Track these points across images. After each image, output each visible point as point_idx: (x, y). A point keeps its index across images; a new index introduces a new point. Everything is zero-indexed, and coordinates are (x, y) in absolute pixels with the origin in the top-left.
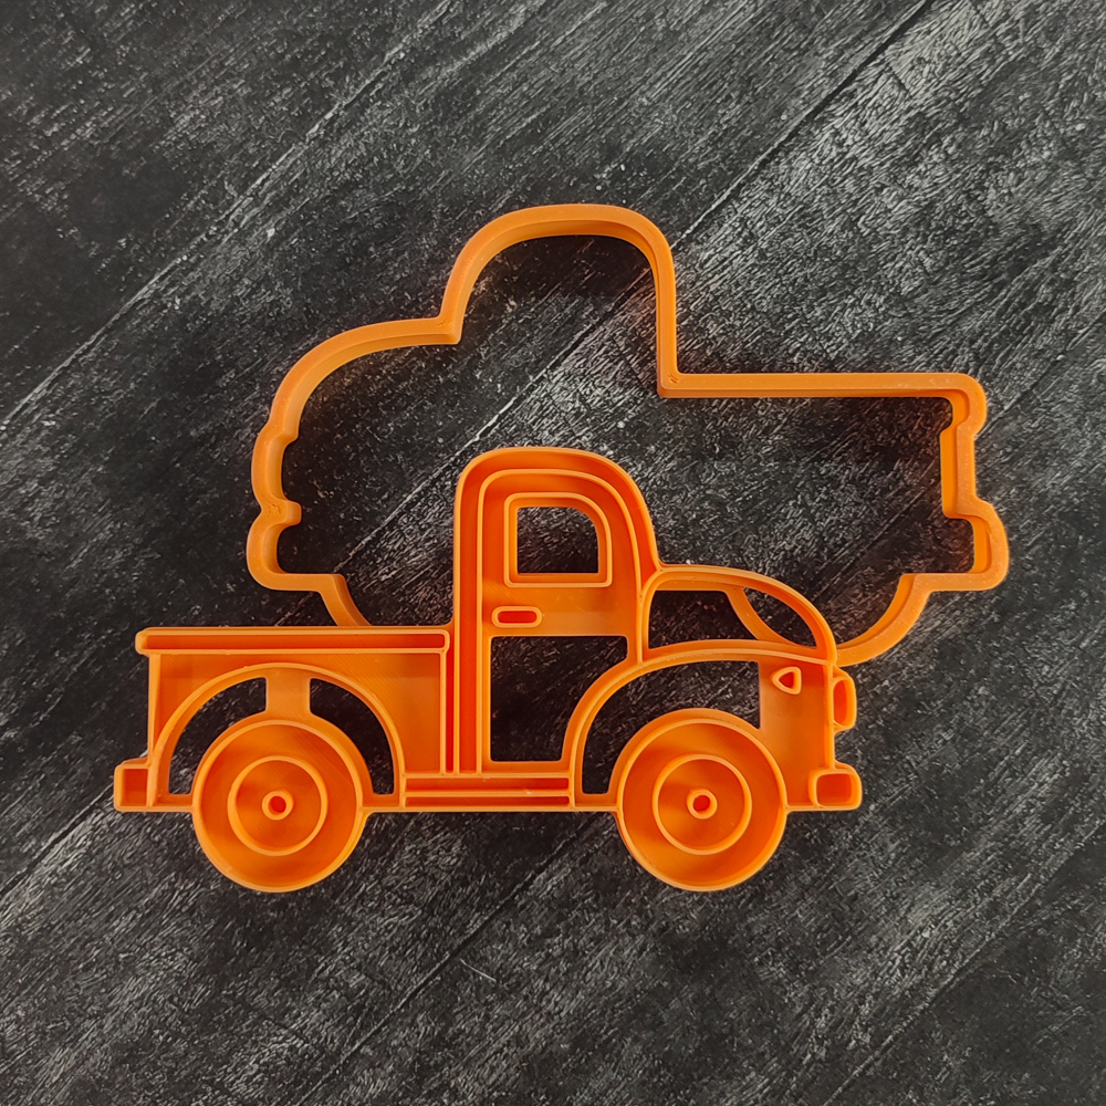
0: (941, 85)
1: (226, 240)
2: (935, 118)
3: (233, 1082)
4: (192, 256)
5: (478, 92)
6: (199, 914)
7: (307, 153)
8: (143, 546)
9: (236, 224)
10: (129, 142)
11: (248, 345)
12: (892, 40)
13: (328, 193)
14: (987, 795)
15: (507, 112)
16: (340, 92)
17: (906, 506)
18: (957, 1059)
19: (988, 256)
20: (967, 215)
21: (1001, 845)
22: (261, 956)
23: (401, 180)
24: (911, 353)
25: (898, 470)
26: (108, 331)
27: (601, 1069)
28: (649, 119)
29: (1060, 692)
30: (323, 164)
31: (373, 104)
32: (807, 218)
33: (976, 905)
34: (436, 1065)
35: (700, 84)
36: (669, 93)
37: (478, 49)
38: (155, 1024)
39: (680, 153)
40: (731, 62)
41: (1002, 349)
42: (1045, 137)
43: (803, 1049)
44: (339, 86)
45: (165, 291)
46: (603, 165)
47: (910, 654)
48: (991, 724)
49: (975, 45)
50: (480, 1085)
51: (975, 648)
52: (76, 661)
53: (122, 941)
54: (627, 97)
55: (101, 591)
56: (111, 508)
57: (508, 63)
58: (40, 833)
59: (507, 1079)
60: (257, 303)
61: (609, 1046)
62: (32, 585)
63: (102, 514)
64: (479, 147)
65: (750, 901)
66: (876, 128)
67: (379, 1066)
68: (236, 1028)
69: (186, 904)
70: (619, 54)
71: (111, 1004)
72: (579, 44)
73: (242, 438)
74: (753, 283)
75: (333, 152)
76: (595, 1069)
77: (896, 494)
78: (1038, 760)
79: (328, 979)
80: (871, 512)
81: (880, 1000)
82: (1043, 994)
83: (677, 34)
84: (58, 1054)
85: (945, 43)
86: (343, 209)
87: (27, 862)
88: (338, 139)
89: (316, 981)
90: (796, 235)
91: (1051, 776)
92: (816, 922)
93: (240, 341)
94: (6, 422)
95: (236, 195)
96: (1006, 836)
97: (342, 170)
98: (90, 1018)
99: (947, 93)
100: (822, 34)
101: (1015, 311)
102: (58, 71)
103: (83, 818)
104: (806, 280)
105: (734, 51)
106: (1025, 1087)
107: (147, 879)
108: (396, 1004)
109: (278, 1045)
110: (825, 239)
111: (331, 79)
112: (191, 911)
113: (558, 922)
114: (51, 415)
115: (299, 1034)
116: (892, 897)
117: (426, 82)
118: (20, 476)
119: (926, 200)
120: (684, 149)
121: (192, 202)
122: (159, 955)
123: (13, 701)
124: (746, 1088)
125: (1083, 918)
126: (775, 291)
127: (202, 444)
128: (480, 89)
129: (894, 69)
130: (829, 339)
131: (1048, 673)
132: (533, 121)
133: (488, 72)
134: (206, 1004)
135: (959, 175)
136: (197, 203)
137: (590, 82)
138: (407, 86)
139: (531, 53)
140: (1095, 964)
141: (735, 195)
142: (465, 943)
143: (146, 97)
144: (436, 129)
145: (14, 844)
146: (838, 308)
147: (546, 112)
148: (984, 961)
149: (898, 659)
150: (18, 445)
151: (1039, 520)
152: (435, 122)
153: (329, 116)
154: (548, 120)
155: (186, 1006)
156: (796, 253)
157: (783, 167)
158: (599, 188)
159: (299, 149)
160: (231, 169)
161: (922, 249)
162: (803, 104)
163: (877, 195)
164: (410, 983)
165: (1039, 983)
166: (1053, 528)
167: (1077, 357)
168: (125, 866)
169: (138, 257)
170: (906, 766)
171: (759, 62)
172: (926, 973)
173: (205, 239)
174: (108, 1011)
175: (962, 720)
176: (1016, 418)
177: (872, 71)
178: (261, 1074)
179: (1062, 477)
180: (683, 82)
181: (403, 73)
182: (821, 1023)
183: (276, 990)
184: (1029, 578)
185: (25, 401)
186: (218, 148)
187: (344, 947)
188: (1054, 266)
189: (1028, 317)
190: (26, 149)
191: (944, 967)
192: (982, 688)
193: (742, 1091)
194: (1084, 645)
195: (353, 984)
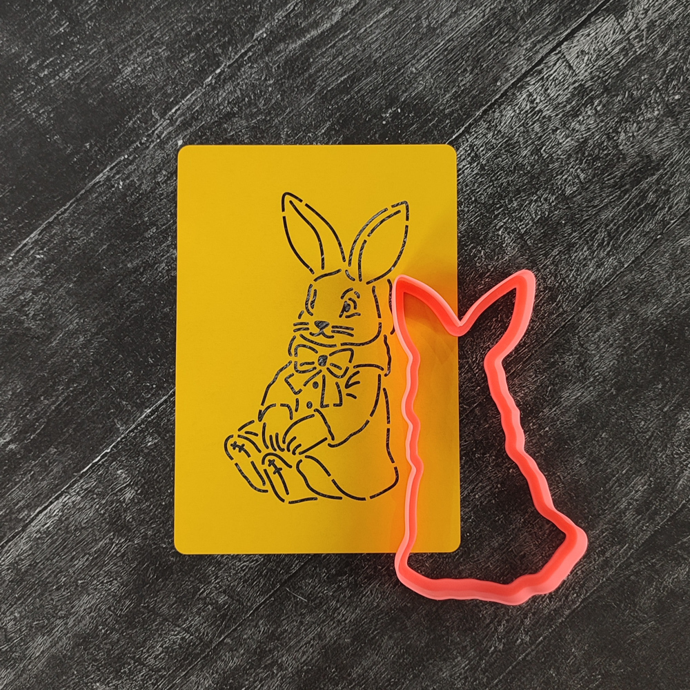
0: (595, 68)
1: (152, 146)
2: (590, 88)
3: (147, 658)
4: (131, 155)
5: (311, 60)
6: (128, 558)
7: (204, 94)
8: (97, 334)
9: (159, 137)
10: (93, 83)
11: (164, 212)
12: (566, 39)
13: (216, 119)
14: (604, 497)
15: (329, 73)
16: (225, 56)
17: (563, 323)
18: (580, 651)
19: (618, 174)
20: (607, 148)
21: (611, 527)
22: (165, 584)
23: (262, 112)
24: (570, 231)
25: (559, 301)
26: (77, 200)
27: (369, 654)
28: (416, 81)
29: (650, 437)
30: (214, 101)
31: (246, 65)
32: (510, 146)
33: (595, 562)
34: (270, 650)
35: (448, 61)
36: (429, 66)
37: (312, 33)
38: (99, 623)
39: (434, 103)
40: (468, 48)
41: (624, 231)
42: (656, 103)
43: (489, 644)
44: (225, 52)
45: (113, 177)
46: (387, 109)
47: (562, 412)
48: (609, 455)
49: (616, 44)
50: (296, 662)
51: (601, 410)
52: (54, 403)
53: (80, 573)
54: (404, 67)
55: (71, 361)
56: (77, 310)
57: (331, 42)
58: (29, 507)
59: (312, 659)
60: (170, 186)
61: (374, 641)
62: (27, 355)
63: (72, 314)
64: (311, 94)
65: (461, 556)
66: (554, 92)
67: (235, 650)
68: (149, 626)
69: (120, 552)
70: (399, 40)
71: (73, 610)
72: (375, 33)
73: (159, 270)
74: (476, 185)
75: (220, 94)
76: (365, 654)
77: (557, 316)
78: (636, 477)
79: (205, 598)
80: (542, 326)
81: (536, 616)
82: (632, 614)
83: (435, 29)
84: (40, 640)
85: (598, 42)
86: (225, 130)
87: (22, 524)
88: (223, 86)
89: (198, 599)
90: (503, 157)
91: (643, 487)
92: (500, 570)
93: (159, 209)
94: (12, 255)
95: (159, 118)
96: (615, 521)
97: (225, 105)
98: (59, 618)
99: (598, 73)
100: (524, 33)
101: (633, 207)
102: (48, 36)
103: (57, 498)
104: (509, 184)
105: (470, 41)
106: (619, 667)
107: (96, 536)
108: (246, 614)
109: (175, 636)
110: (521, 160)
111: (220, 48)
112: (123, 556)
113: (346, 567)
114: (41, 252)
115: (187, 630)
116: (546, 556)
117: (279, 52)
118: (21, 289)
119: (582, 138)
120: (437, 100)
121: (131, 122)
122: (103, 581)
123: (14, 427)
124: (455, 666)
125: (657, 571)
126: (489, 190)
127: (134, 272)
128: (313, 58)
129: (567, 57)
130: (521, 222)
131: (644, 425)
132: (344, 80)
133: (318, 48)
134: (131, 612)
135: (603, 124)
136: (134, 123)
137: (380, 57)
138: (267, 54)
139: (344, 37)
140: (663, 597)
141: (467, 131)
142: (290, 578)
143: (103, 55)
144: (285, 82)
145: (14, 513)
146: (527, 202)
147: (352, 75)
148: (598, 594)
149: (555, 415)
150: (20, 269)
151: (642, 334)
152: (284, 77)
153: (218, 71)
154: (354, 79)
155: (119, 613)
156: (503, 167)
157: (497, 114)
158: (384, 122)
159: (199, 92)
160: (156, 102)
161: (579, 168)
162: (511, 76)
163: (553, 134)
164: (255, 602)
165: (630, 607)
166: (650, 339)
167: (669, 237)
168: (83, 528)
169: (97, 155)
170: (557, 479)
171: (485, 49)
172: (564, 601)
173: (139, 145)
174: (71, 614)
175: (592, 452)
176: (631, 272)
177: (553, 58)
178: (164, 654)
179: (657, 309)
180: (438, 59)
181: (265, 46)
182: (501, 629)
183: (173, 604)
184: (635, 369)
185: (25, 242)
186: (148, 88)
187: (216, 579)
188: (658, 181)
189: (641, 212)
190: (27, 84)
191: (575, 598)
192: (604, 434)
193: (453, 668)
194: (666, 409)
195: (220, 601)
